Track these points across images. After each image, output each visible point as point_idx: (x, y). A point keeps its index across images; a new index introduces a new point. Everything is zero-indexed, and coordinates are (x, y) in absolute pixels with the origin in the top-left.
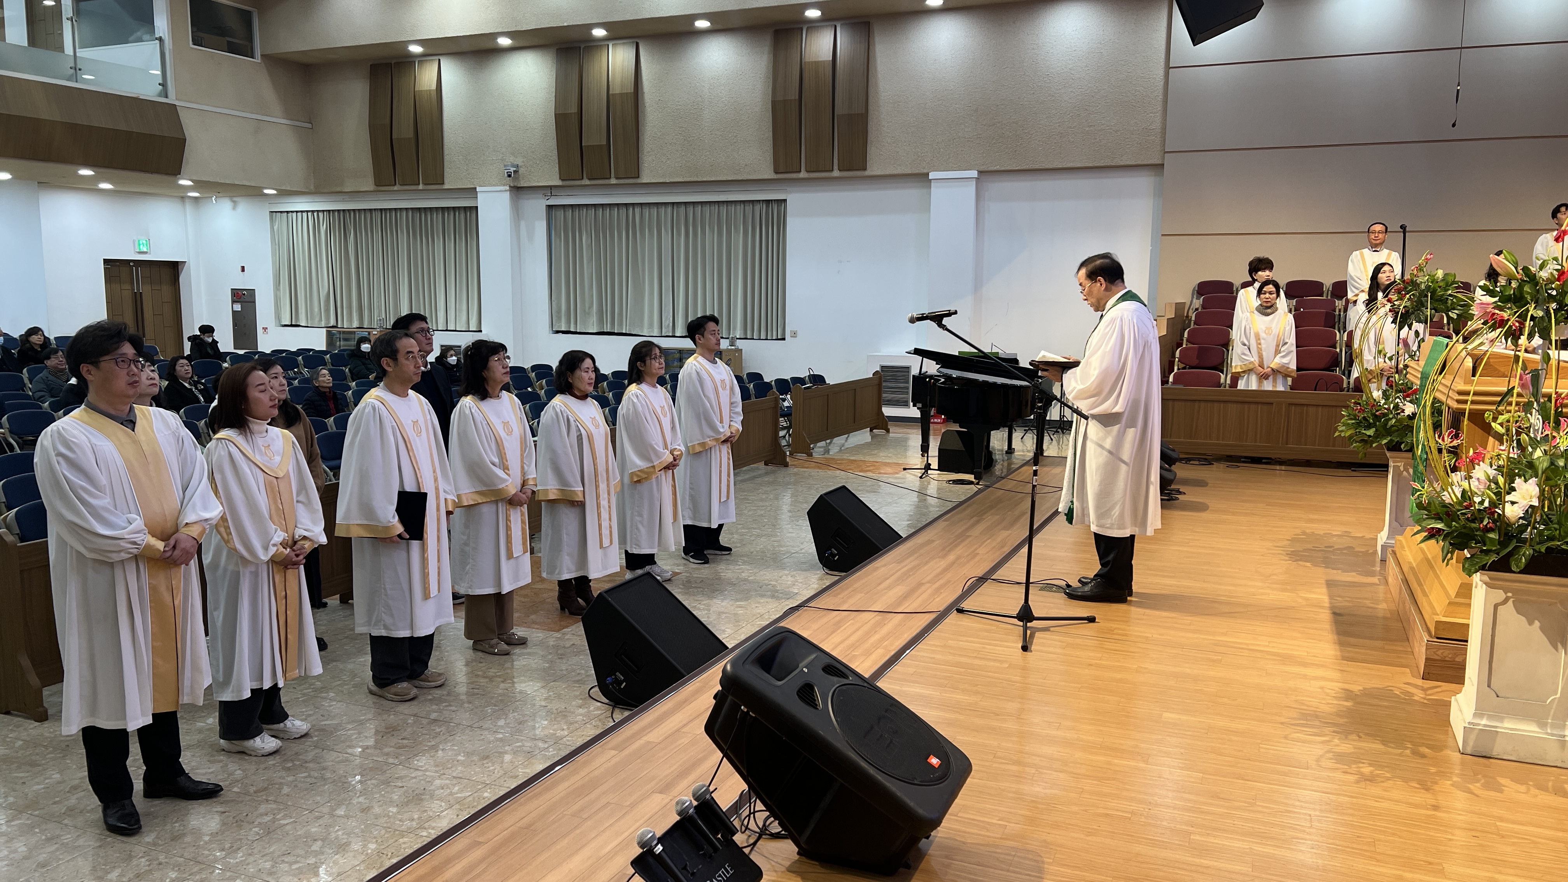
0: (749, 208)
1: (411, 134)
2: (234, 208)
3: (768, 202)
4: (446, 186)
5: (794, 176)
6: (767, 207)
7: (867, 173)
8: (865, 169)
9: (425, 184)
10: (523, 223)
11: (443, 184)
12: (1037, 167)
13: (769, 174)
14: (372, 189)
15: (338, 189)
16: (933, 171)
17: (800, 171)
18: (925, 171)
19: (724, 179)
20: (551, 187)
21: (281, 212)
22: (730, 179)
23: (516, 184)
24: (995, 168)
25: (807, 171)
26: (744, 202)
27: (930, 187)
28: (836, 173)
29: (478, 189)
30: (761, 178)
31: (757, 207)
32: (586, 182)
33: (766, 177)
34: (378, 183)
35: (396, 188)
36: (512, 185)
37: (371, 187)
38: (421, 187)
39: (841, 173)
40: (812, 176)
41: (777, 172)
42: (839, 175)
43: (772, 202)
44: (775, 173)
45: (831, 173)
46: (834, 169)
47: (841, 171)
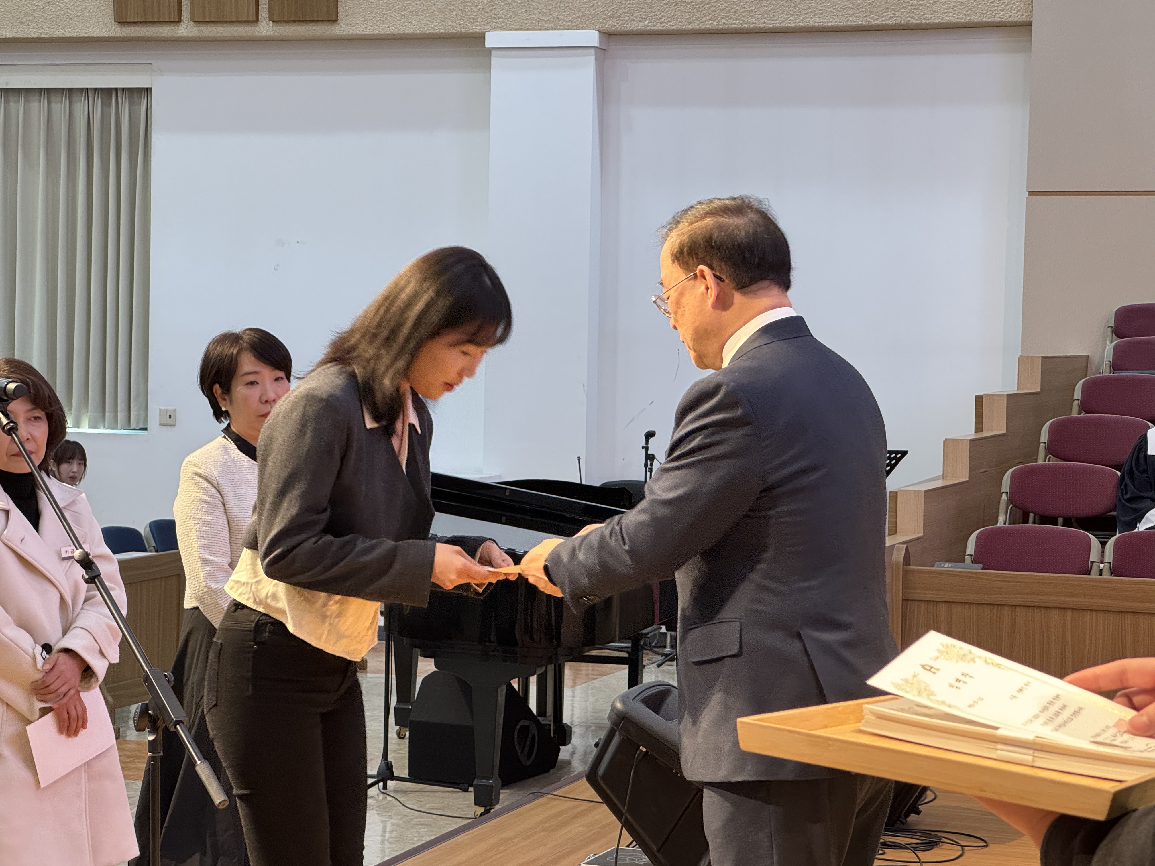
0: (60, 107)
3: (107, 93)
5: (165, 31)
6: (106, 105)
7: (341, 29)
8: (334, 20)
12: (737, 24)
13: (104, 25)
16: (494, 29)
17: (180, 21)
18: (476, 29)
22: (9, 35)
24: (641, 26)
25: (197, 22)
26: (49, 91)
27: (488, 67)
28: (266, 28)
30: (83, 33)
31: (80, 107)
33: (96, 32)
39: (275, 28)
40: (206, 34)
41: (122, 23)
42: (272, 33)
43: (119, 94)
44: (120, 23)
45: (253, 29)
46: (260, 17)
47: (276, 24)
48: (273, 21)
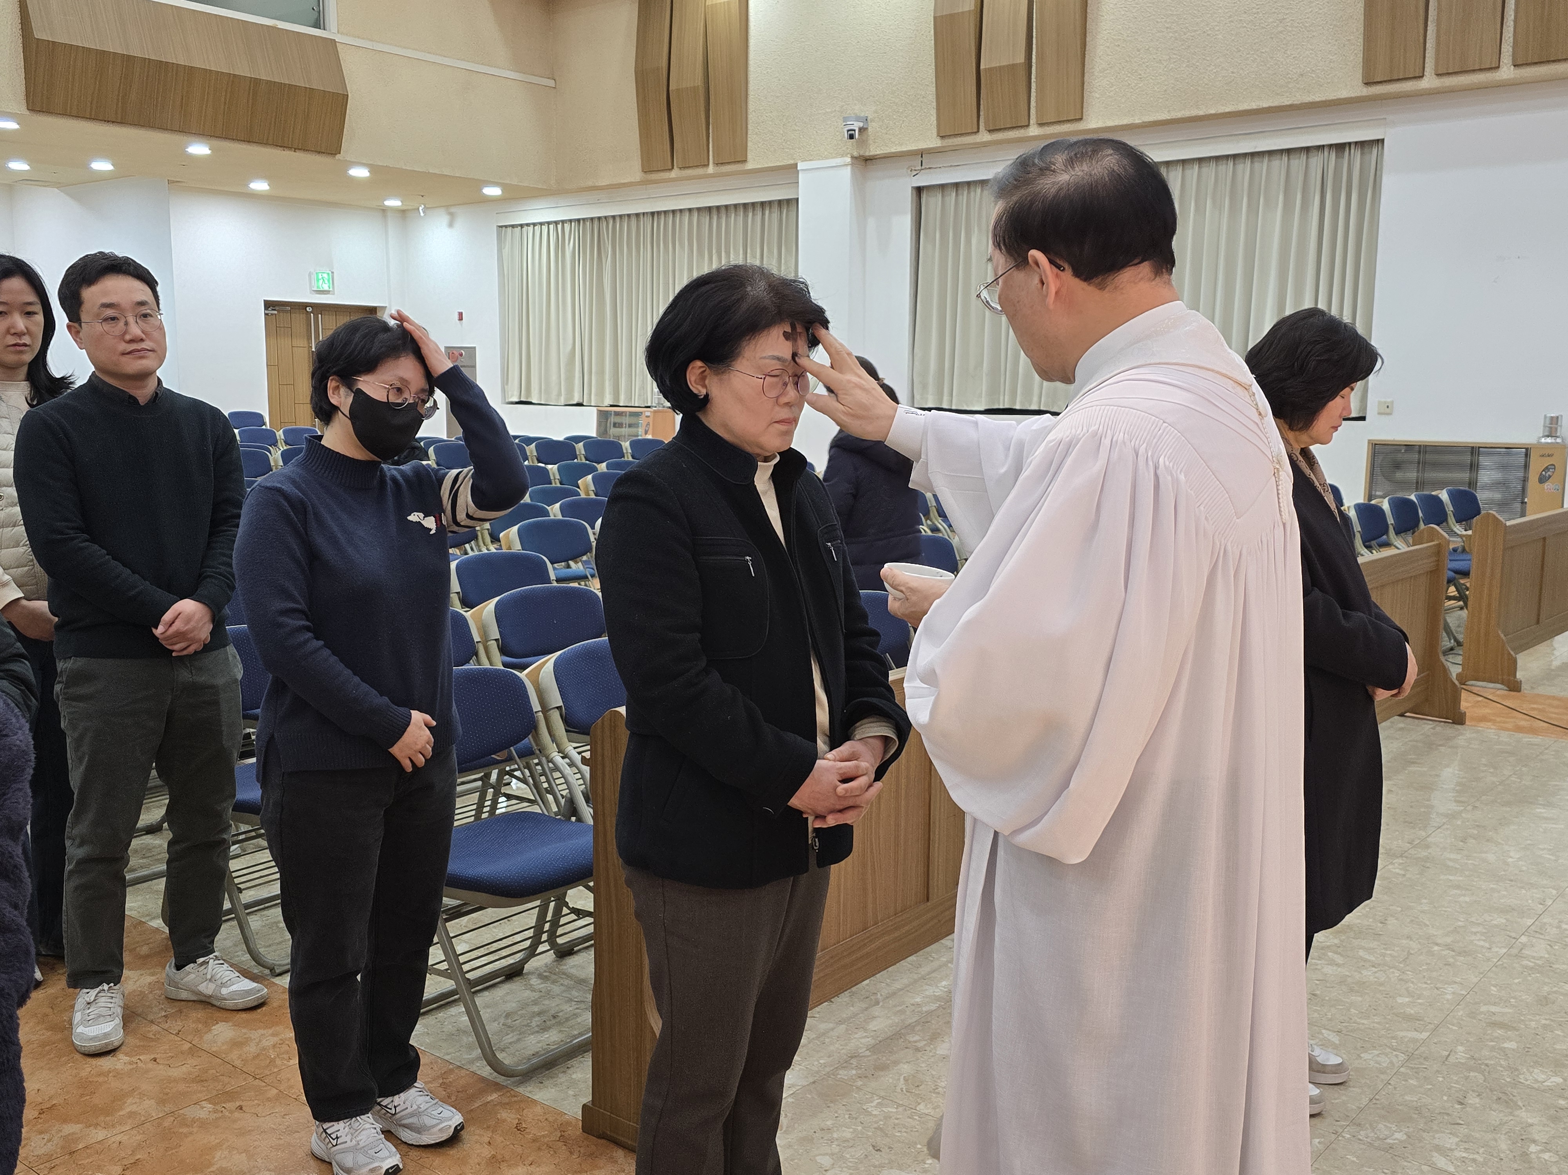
0: (1298, 162)
1: (699, 82)
2: (451, 225)
3: (1340, 148)
4: (750, 166)
5: (1408, 86)
6: (1340, 156)
9: (717, 164)
10: (871, 223)
11: (745, 161)
13: (1352, 87)
14: (638, 179)
15: (590, 183)
17: (1423, 76)
19: (1254, 106)
20: (921, 153)
21: (513, 226)
22: (1265, 105)
23: (862, 153)
25: (1439, 75)
26: (1289, 151)
28: (1507, 72)
29: (800, 167)
30: (1332, 96)
31: (1316, 161)
32: (984, 136)
33: (1344, 94)
34: (647, 169)
35: (674, 174)
36: (855, 154)
37: (636, 174)
38: (711, 169)
39: (1516, 71)
40: (1447, 84)
41: (1367, 84)
42: (1512, 76)
43: (1353, 146)
44: (1365, 84)
45: (1494, 74)
46: (1501, 63)
47: (1516, 68)
48: (1515, 66)
